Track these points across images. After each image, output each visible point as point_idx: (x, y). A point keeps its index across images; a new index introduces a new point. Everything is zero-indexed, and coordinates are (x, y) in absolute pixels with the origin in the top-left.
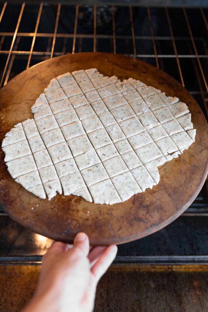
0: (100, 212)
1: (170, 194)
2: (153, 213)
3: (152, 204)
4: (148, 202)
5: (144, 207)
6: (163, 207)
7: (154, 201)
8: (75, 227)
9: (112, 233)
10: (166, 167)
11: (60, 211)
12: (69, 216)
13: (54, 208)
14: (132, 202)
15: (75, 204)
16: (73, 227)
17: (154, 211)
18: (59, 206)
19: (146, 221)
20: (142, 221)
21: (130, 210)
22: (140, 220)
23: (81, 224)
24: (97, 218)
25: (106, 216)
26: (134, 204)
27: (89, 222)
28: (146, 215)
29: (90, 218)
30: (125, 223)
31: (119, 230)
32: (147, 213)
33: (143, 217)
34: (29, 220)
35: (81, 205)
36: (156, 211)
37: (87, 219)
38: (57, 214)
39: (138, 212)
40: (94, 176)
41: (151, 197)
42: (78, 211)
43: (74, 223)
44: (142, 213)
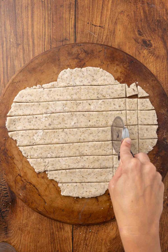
0: (107, 67)
1: (59, 60)
2: (76, 53)
3: (73, 58)
4: (75, 61)
5: (79, 59)
6: (68, 54)
7: (71, 60)
8: (126, 63)
9: (106, 51)
10: (51, 80)
11: (132, 77)
12: (127, 71)
13: (135, 80)
14: (85, 65)
15: (121, 78)
16: (127, 63)
17: (75, 54)
18: (131, 81)
19: (82, 50)
20: (85, 51)
21: (89, 60)
22: (85, 52)
23: (122, 64)
24: (111, 63)
25: (105, 62)
26: (85, 63)
27: (117, 62)
28: (81, 53)
29: (115, 65)
30: (96, 53)
31: (101, 51)
32: (79, 54)
33: (82, 53)
34: (152, 79)
35: (118, 76)
36: (73, 53)
37: (117, 65)
38: (134, 76)
39: (85, 57)
40: (103, 91)
41: (71, 64)
42: (121, 73)
43: (125, 66)
44: (82, 56)
